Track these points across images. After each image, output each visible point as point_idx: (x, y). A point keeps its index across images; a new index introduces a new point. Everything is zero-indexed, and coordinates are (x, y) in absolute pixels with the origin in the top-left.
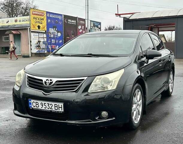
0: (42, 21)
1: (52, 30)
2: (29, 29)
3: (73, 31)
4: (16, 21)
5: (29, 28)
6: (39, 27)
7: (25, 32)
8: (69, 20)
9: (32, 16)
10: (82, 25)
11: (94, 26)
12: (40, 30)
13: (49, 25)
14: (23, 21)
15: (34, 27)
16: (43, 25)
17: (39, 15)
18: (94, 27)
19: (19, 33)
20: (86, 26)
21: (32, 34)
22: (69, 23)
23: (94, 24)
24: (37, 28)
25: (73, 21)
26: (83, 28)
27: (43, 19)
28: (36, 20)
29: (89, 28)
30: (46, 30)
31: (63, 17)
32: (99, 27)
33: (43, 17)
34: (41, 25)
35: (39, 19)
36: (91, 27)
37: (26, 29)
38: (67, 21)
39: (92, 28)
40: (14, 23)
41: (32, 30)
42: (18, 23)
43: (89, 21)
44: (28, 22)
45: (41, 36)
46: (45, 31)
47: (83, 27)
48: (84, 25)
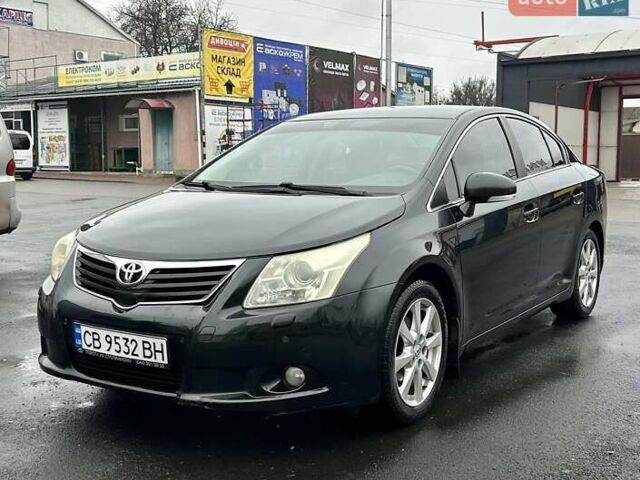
0: (240, 68)
1: (269, 97)
2: (197, 93)
3: (339, 97)
4: (161, 68)
5: (200, 91)
6: (229, 86)
7: (185, 101)
8: (328, 64)
9: (208, 52)
10: (368, 78)
11: (410, 80)
12: (234, 95)
13: (261, 81)
14: (182, 67)
15: (214, 84)
16: (244, 79)
17: (229, 48)
18: (408, 85)
19: (166, 105)
20: (383, 82)
21: (208, 109)
22: (325, 72)
23: (409, 75)
24: (225, 89)
25: (338, 67)
26: (372, 88)
27: (241, 62)
28: (220, 64)
29: (393, 88)
30: (252, 95)
31: (307, 52)
32: (427, 82)
33: (242, 56)
34: (235, 81)
35: (232, 60)
36: (400, 85)
37: (190, 94)
38: (321, 65)
39: (402, 88)
40: (155, 75)
41: (206, 97)
42: (167, 73)
43: (393, 66)
44: (196, 72)
45: (237, 113)
46: (250, 99)
47: (373, 84)
48: (378, 78)
